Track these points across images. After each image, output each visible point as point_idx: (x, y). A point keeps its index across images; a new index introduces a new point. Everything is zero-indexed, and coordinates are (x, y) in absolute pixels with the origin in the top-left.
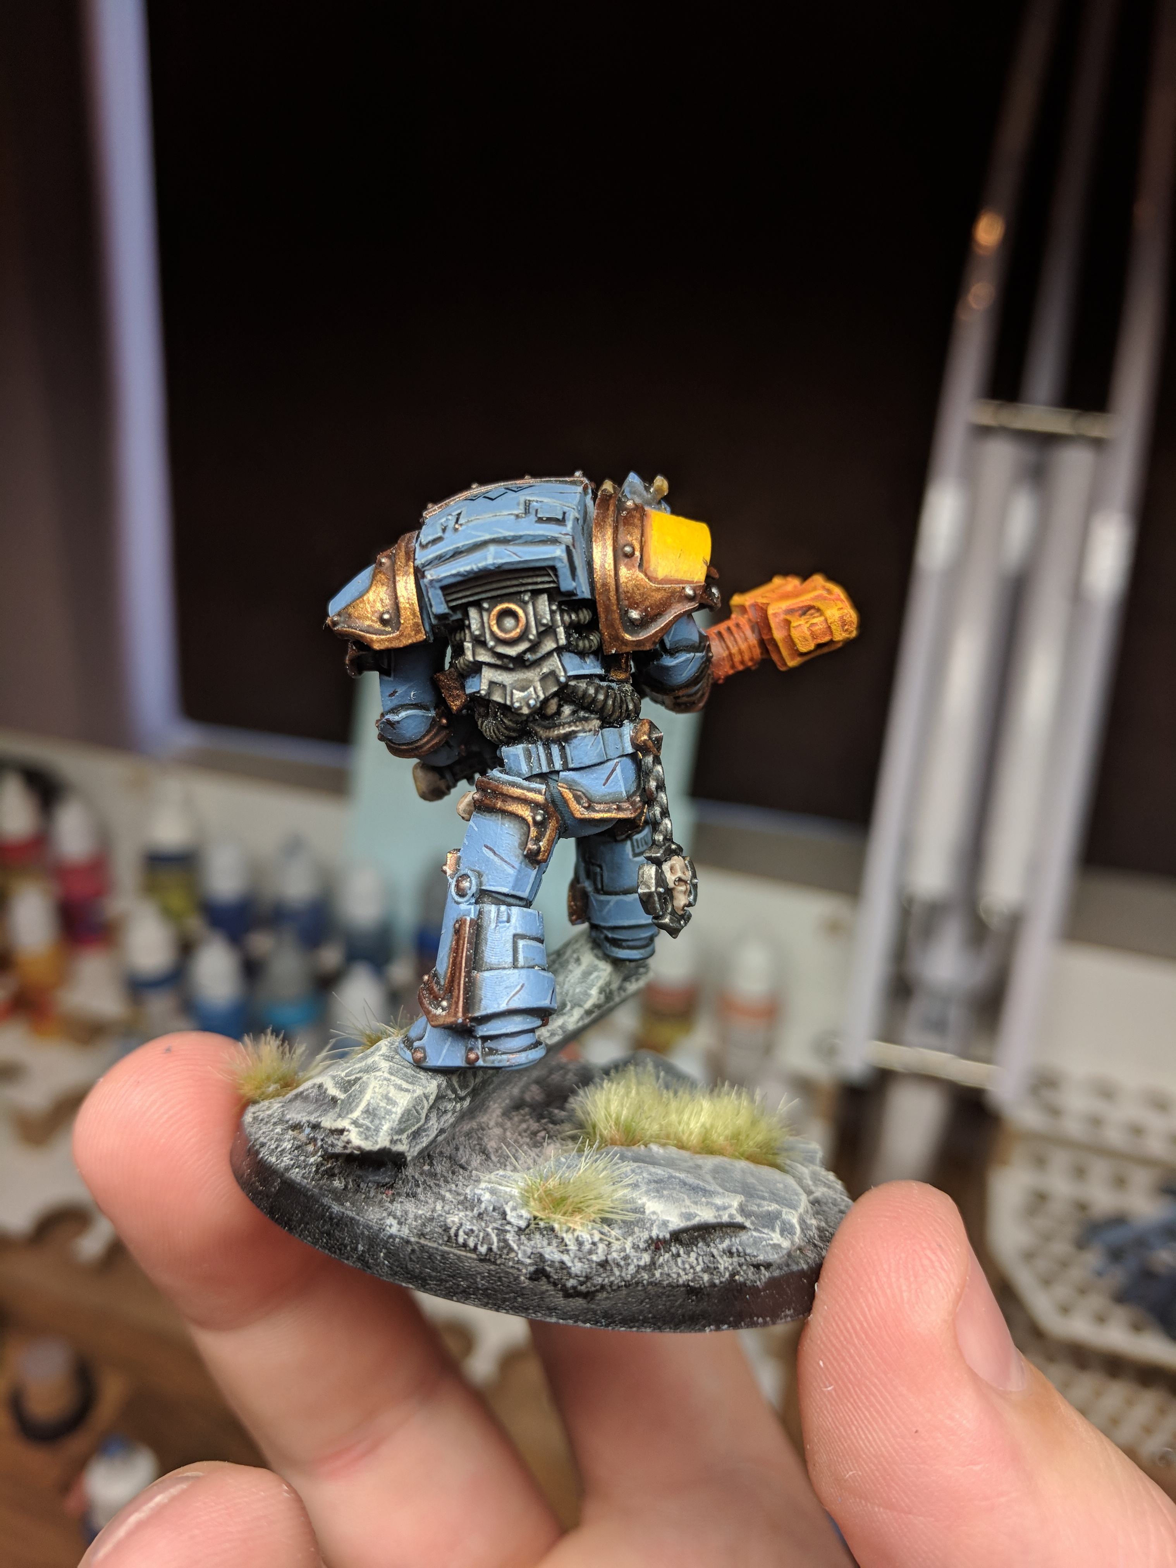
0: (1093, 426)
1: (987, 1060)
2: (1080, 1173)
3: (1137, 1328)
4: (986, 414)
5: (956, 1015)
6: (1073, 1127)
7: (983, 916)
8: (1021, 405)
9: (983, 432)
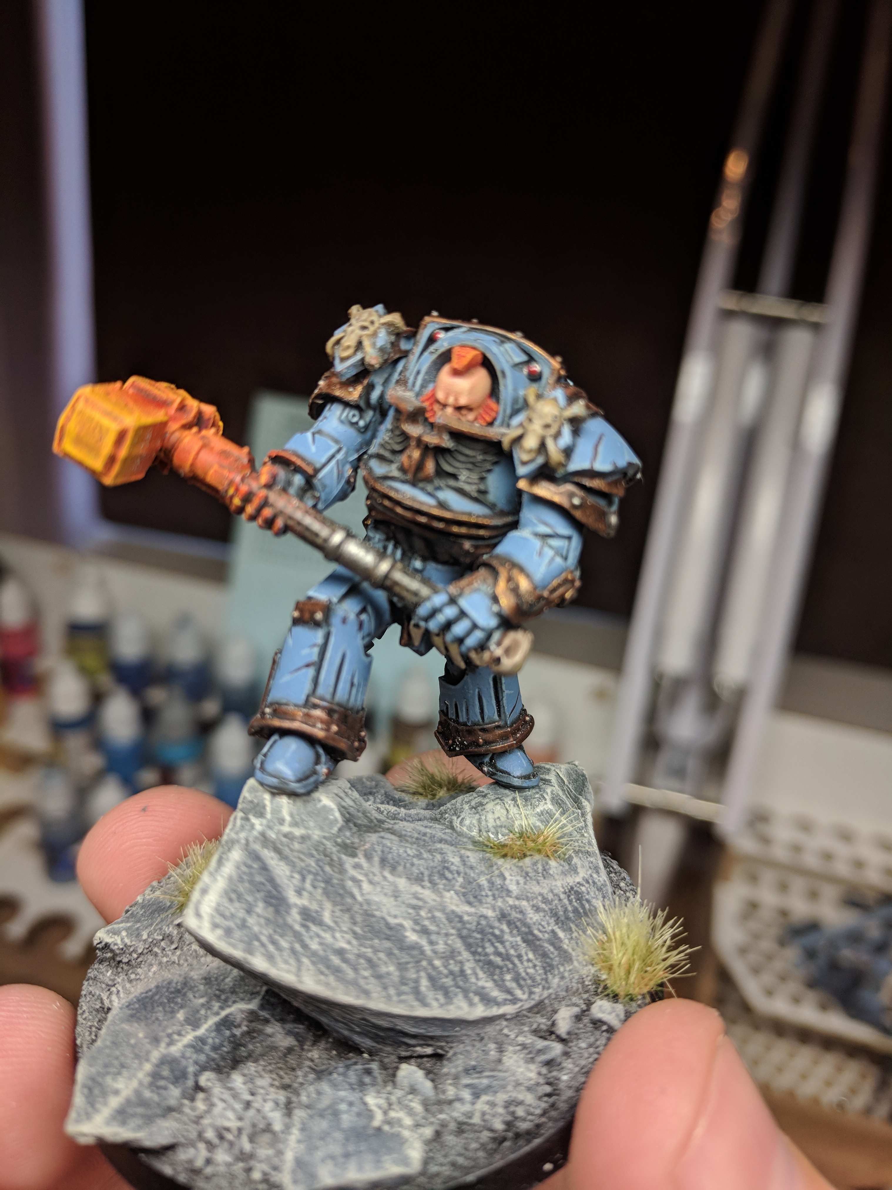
0: (813, 314)
1: (717, 801)
2: (783, 887)
3: (823, 1007)
4: (731, 302)
5: (693, 765)
6: (780, 853)
7: (716, 689)
8: (758, 295)
9: (728, 315)
